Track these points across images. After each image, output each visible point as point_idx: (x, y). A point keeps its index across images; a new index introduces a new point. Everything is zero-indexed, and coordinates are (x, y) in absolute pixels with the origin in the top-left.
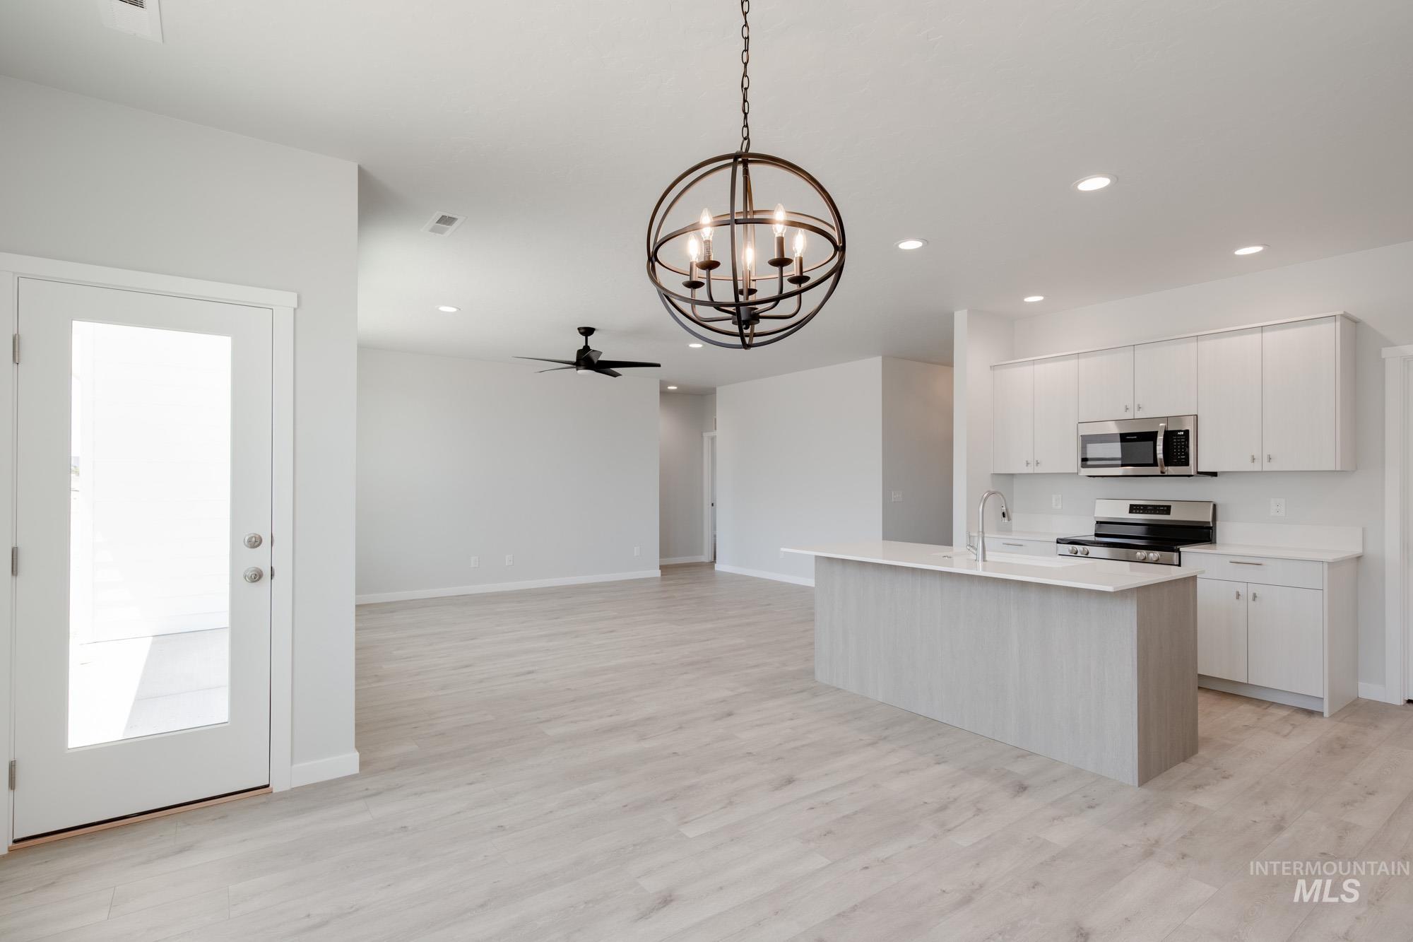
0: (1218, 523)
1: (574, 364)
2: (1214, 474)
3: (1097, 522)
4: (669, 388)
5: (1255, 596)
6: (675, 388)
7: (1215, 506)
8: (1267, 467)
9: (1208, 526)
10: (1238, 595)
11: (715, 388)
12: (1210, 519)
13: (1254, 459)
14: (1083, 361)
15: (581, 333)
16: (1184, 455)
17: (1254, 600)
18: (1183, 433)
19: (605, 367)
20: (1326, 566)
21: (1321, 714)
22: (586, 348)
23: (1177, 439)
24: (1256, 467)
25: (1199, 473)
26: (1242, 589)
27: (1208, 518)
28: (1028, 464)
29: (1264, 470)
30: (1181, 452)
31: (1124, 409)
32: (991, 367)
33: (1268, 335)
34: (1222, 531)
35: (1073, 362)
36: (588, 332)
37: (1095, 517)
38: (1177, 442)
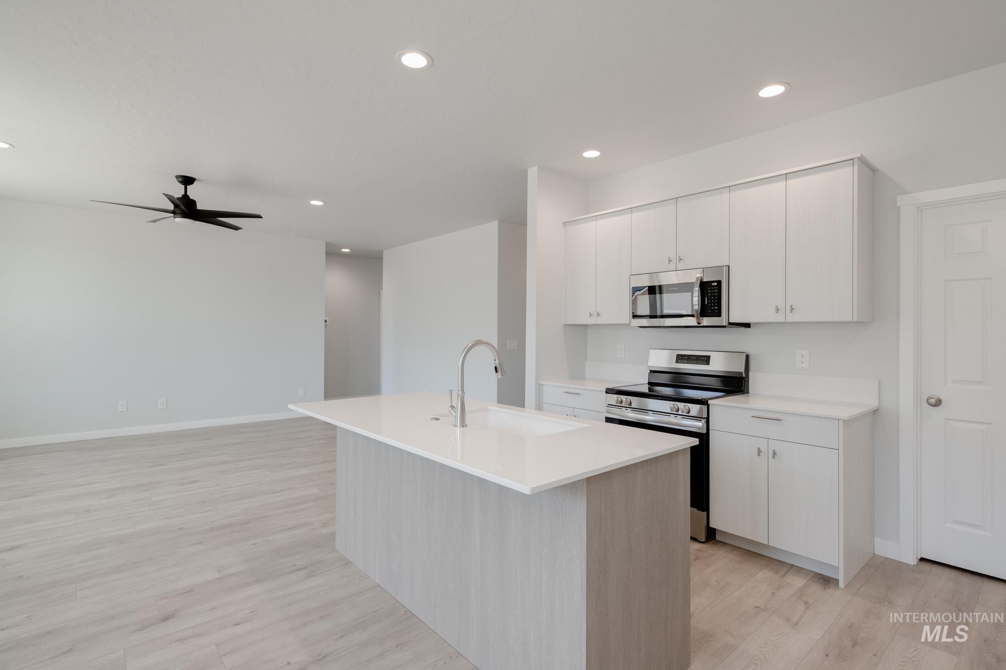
0: (750, 373)
1: (173, 212)
2: (747, 325)
3: (651, 371)
4: (343, 250)
5: (774, 453)
6: (348, 250)
7: (747, 357)
8: (790, 318)
9: (741, 376)
10: (759, 451)
11: (382, 251)
12: (742, 370)
13: (778, 310)
14: (635, 215)
15: (180, 182)
16: (716, 306)
17: (774, 457)
18: (716, 284)
19: (211, 217)
20: (841, 423)
21: (836, 582)
22: (186, 196)
23: (711, 290)
24: (780, 318)
25: (730, 324)
26: (763, 444)
27: (741, 369)
28: (591, 315)
29: (787, 321)
30: (715, 303)
31: (667, 261)
32: (563, 223)
33: (791, 182)
34: (755, 381)
35: (626, 217)
36: (187, 181)
37: (649, 367)
38: (711, 293)
